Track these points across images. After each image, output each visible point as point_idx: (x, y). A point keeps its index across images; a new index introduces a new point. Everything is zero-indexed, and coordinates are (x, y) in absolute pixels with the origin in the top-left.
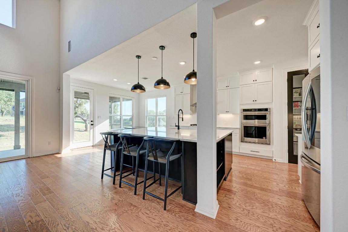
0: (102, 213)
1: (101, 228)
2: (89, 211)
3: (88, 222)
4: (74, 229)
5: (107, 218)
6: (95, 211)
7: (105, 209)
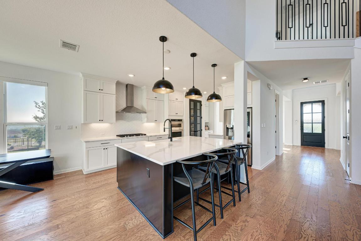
0: (269, 225)
1: (283, 222)
2: (271, 236)
3: (284, 232)
4: (297, 240)
5: (272, 220)
6: (269, 231)
7: (263, 224)
